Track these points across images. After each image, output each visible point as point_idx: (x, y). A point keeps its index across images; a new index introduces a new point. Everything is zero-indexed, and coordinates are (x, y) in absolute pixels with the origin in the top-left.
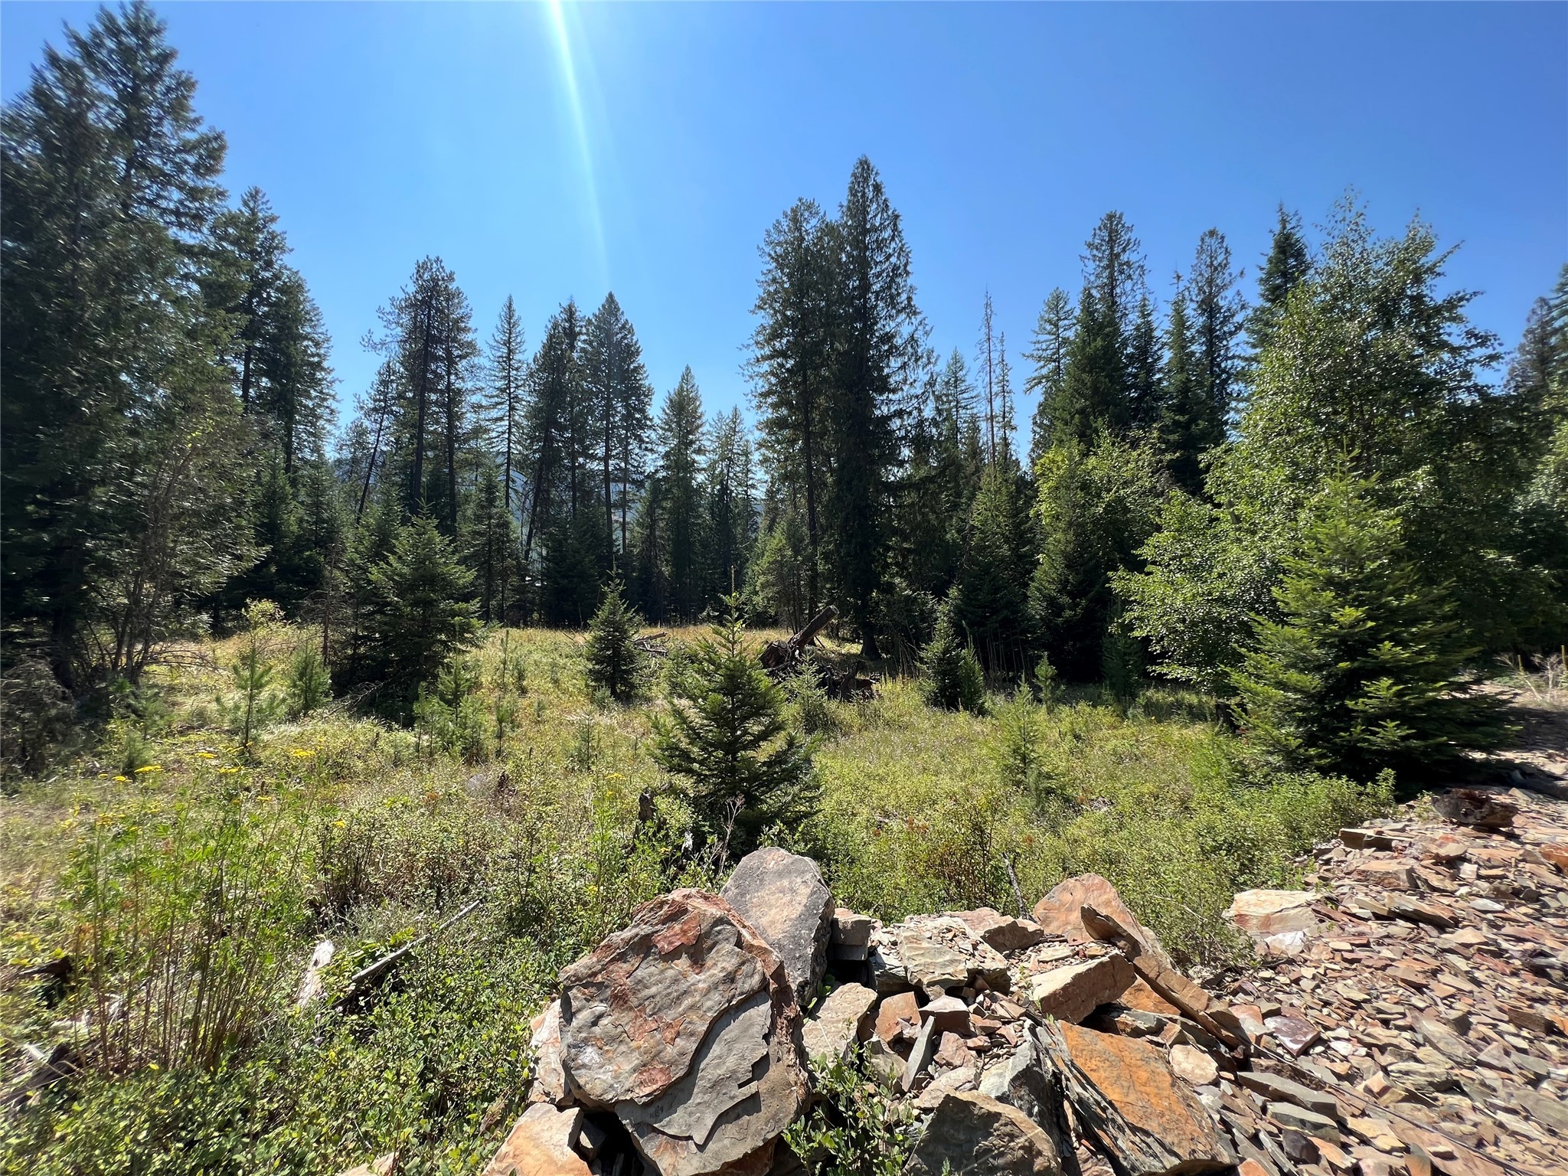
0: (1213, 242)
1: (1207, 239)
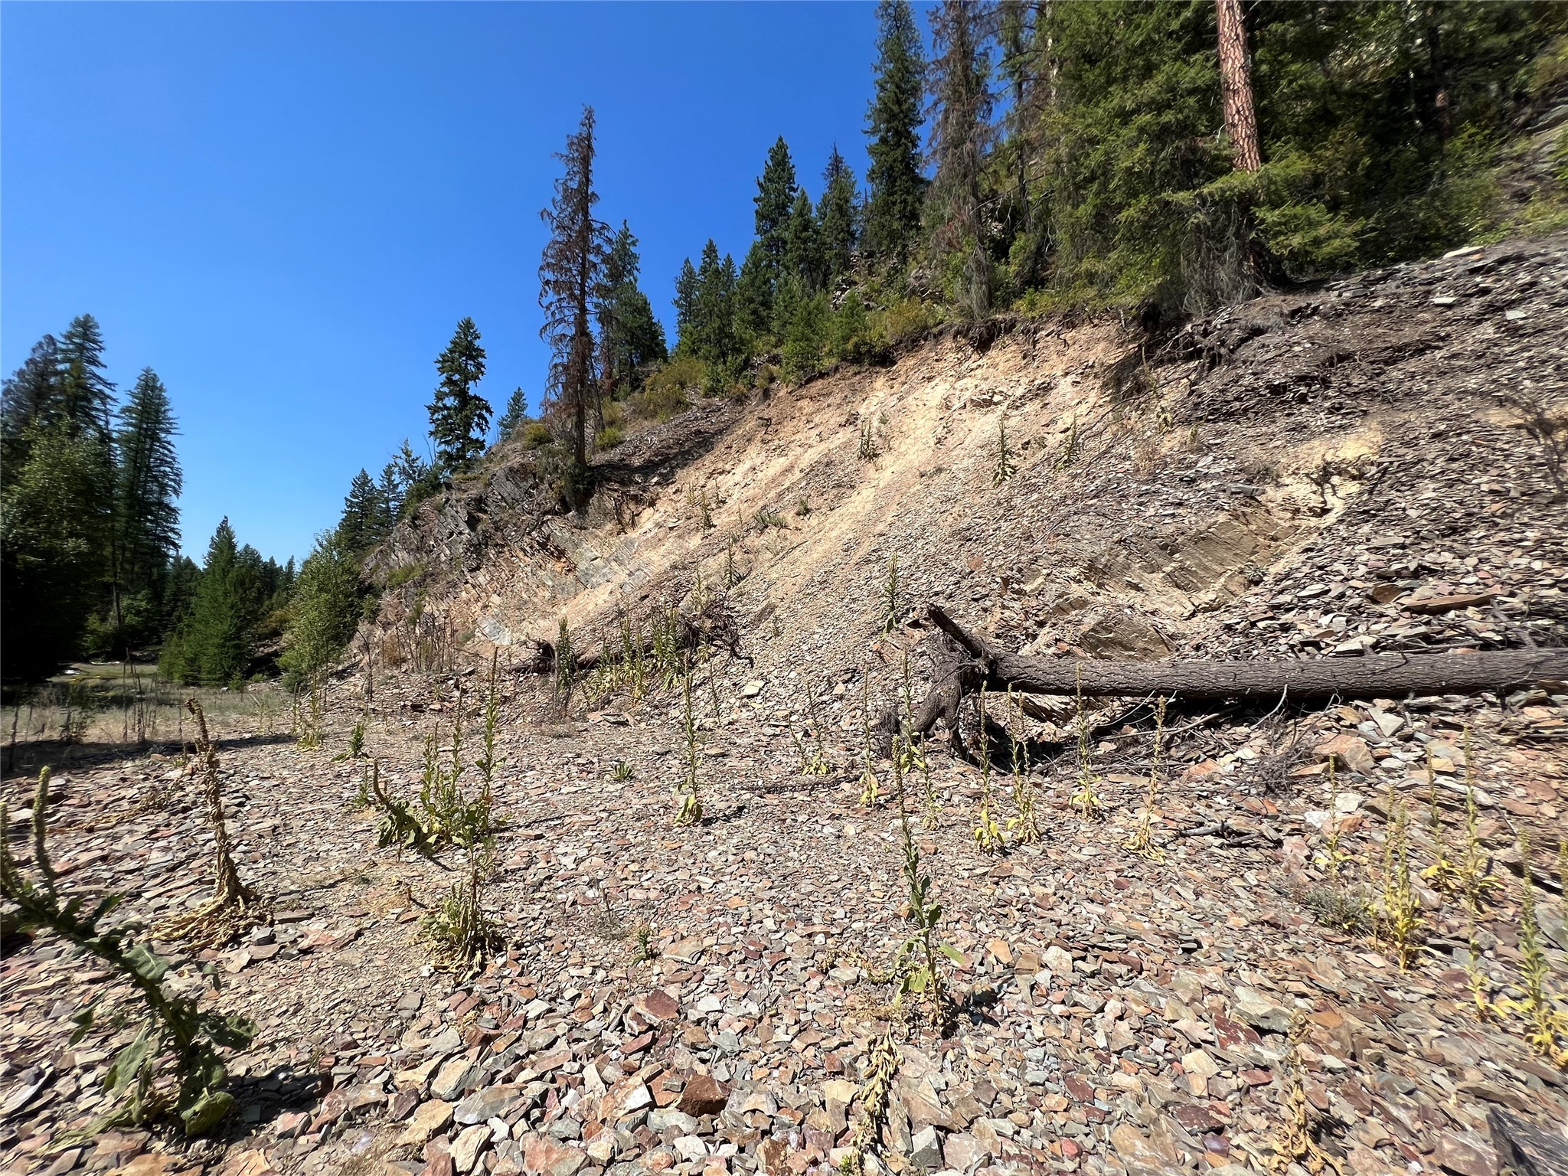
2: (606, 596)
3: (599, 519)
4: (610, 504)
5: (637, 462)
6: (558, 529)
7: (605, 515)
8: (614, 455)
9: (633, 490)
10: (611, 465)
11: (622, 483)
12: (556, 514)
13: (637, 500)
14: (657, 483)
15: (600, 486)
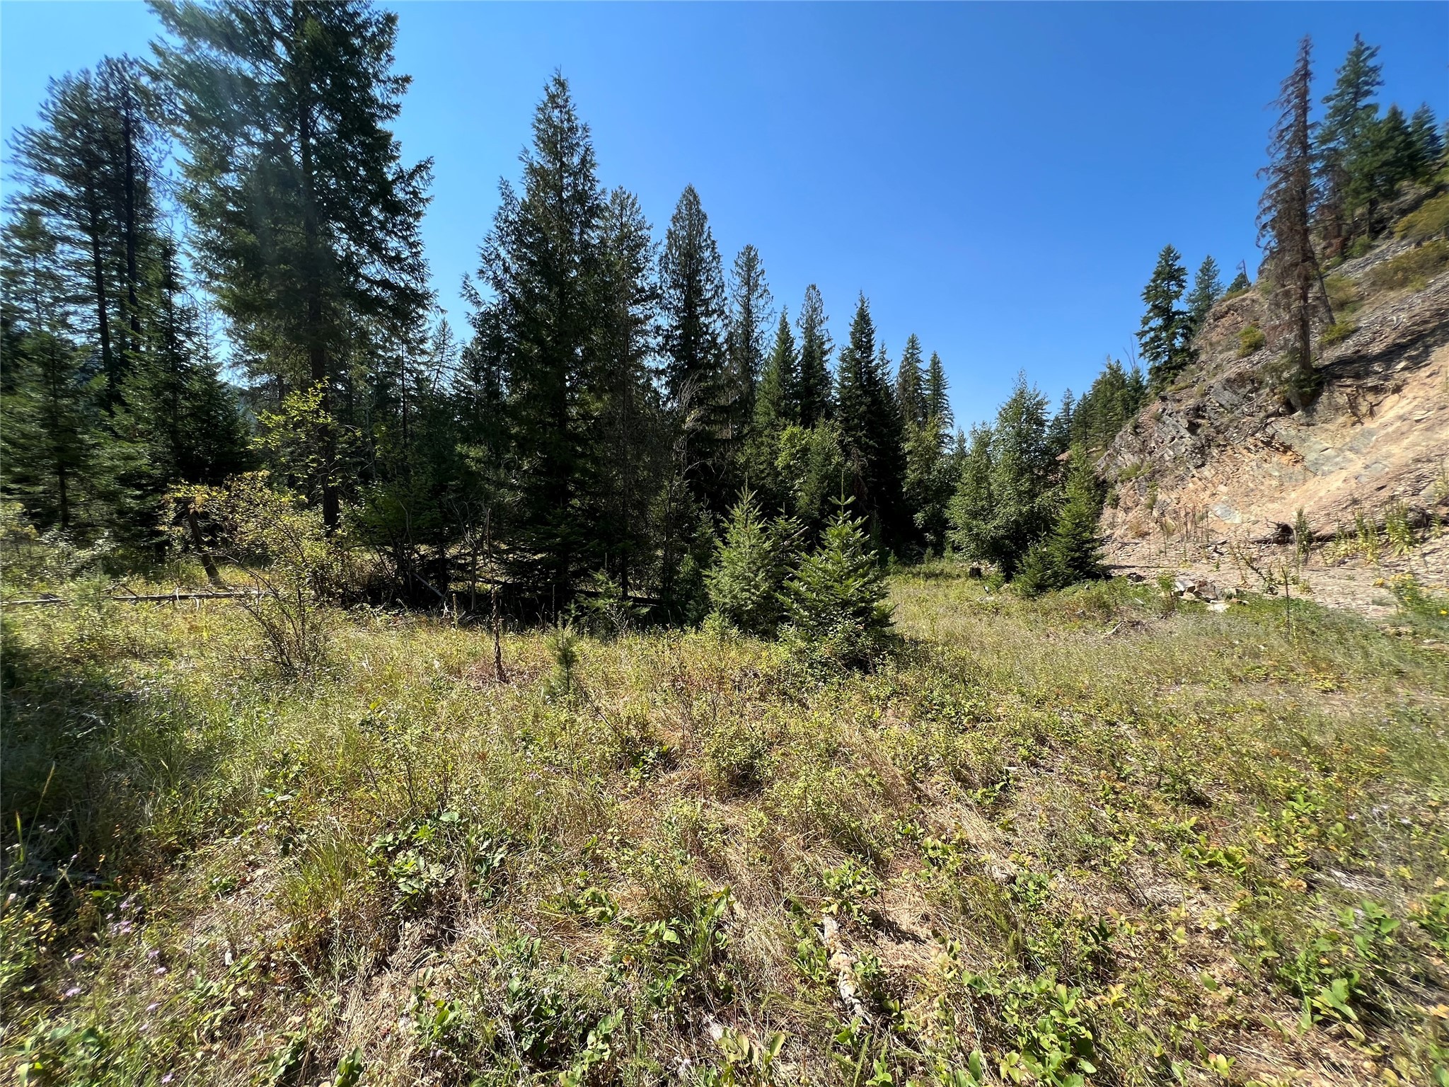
2: (1339, 483)
3: (1329, 415)
4: (1342, 400)
5: (1376, 349)
6: (1284, 428)
7: (1337, 410)
8: (1346, 349)
9: (1370, 382)
10: (1343, 362)
11: (1357, 376)
12: (1280, 415)
13: (1376, 390)
14: (1403, 369)
15: (1329, 385)
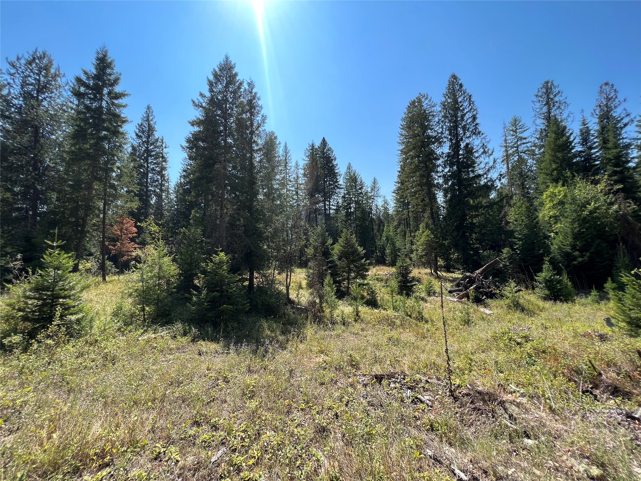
0: (607, 88)
1: (604, 87)
